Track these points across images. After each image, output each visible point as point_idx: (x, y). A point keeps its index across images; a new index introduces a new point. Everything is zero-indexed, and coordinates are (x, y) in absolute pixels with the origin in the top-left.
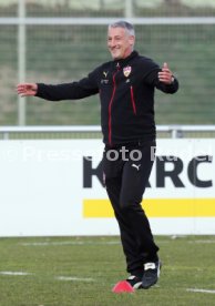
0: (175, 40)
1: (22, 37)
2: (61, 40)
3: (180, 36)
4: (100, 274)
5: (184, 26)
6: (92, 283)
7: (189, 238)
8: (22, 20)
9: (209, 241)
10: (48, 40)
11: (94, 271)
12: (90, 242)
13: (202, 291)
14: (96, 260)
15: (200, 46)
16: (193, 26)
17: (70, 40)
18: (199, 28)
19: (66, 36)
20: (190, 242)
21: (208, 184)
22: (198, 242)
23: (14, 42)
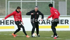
0: (43, 4)
1: (21, 3)
2: (27, 4)
3: (43, 3)
8: (21, 1)
10: (25, 4)
15: (46, 5)
17: (28, 4)
18: (46, 2)
19: (28, 3)
23: (20, 4)
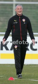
4: (5, 75)
5: (30, 4)
6: (2, 77)
7: (30, 65)
9: (36, 66)
11: (3, 74)
12: (2, 66)
13: (34, 80)
14: (4, 71)
16: (33, 4)
20: (31, 66)
21: (36, 50)
22: (33, 66)
